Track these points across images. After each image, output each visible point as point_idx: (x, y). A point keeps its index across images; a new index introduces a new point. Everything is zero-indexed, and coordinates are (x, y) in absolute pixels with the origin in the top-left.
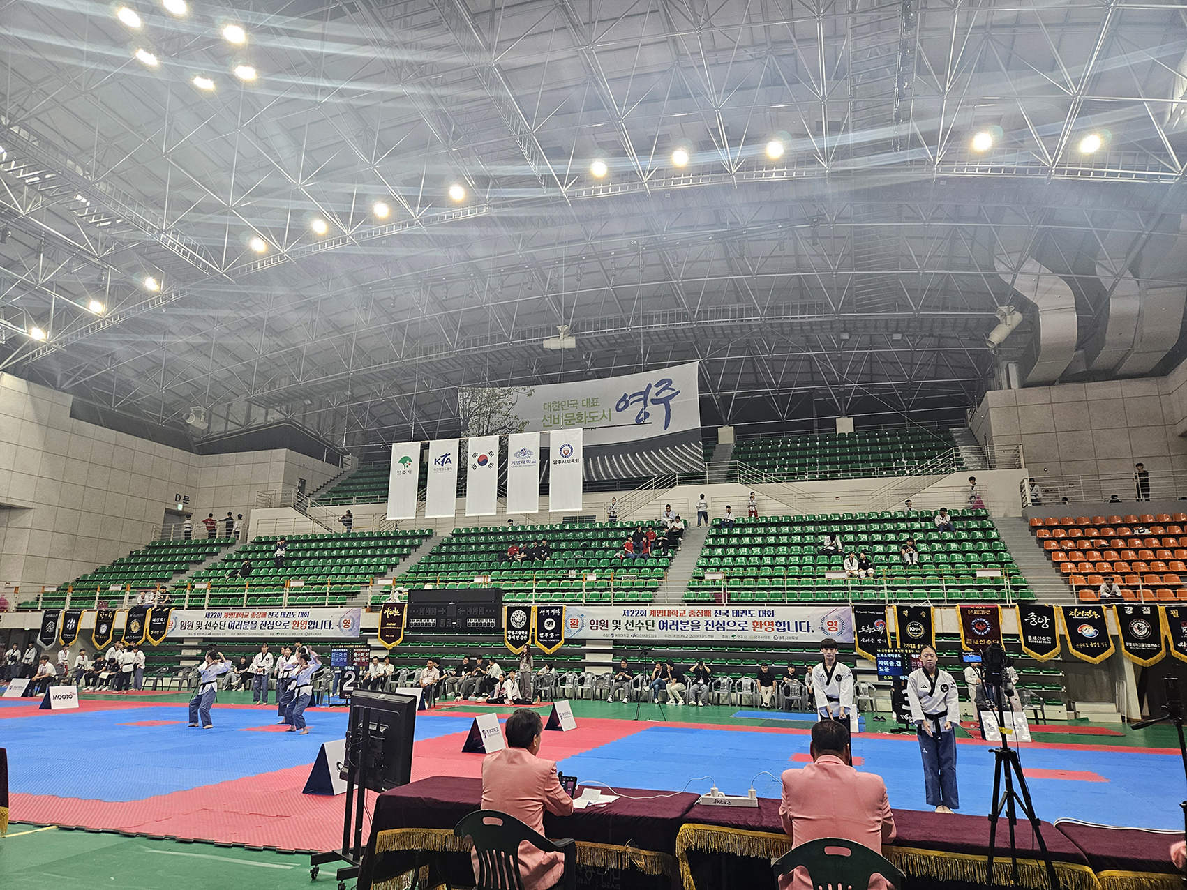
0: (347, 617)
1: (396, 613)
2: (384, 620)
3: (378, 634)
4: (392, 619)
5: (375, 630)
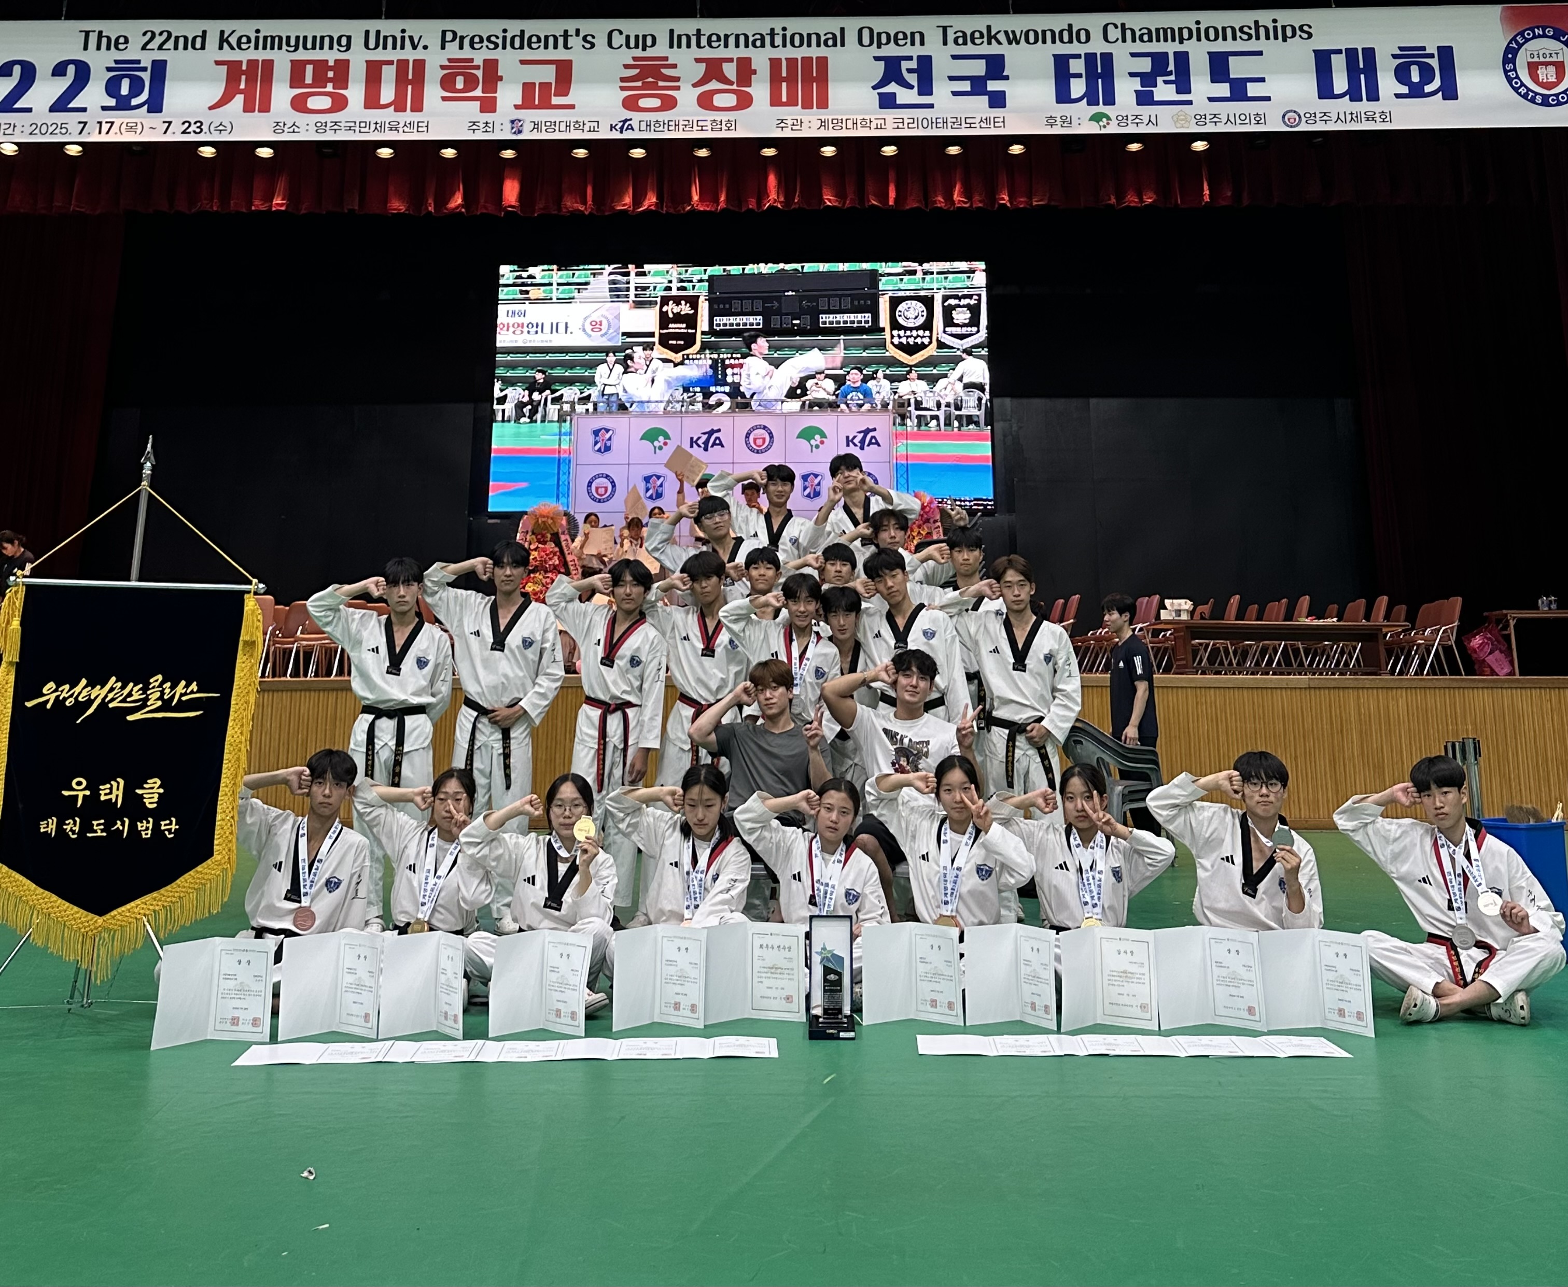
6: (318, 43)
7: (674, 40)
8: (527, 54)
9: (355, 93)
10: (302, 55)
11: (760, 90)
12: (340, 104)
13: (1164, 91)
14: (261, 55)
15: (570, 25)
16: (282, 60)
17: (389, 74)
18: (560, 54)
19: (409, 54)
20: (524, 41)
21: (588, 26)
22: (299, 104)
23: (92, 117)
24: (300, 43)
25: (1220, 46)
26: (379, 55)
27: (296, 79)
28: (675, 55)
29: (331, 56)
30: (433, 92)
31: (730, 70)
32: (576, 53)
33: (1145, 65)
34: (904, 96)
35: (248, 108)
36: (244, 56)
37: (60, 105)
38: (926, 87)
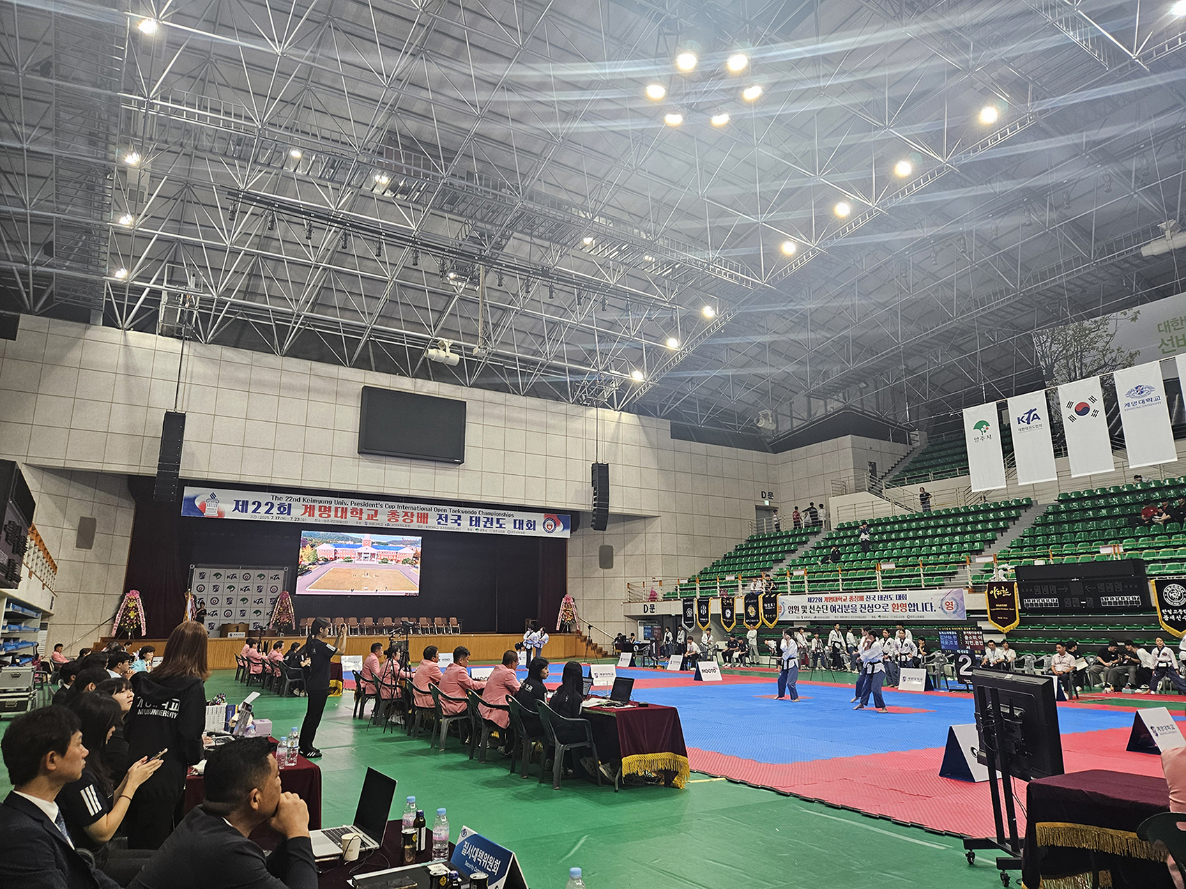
0: (948, 599)
1: (1006, 593)
2: (992, 601)
3: (988, 616)
4: (1001, 599)
5: (984, 612)
6: (325, 502)
7: (399, 507)
8: (368, 508)
9: (333, 514)
10: (321, 504)
11: (415, 519)
12: (329, 516)
13: (488, 525)
14: (312, 504)
15: (378, 502)
16: (317, 505)
17: (340, 510)
18: (376, 508)
19: (344, 506)
20: (368, 505)
21: (381, 503)
22: (320, 515)
23: (275, 515)
24: (321, 502)
25: (499, 517)
26: (337, 506)
27: (320, 510)
28: (398, 510)
29: (328, 505)
30: (349, 514)
31: (409, 514)
32: (379, 508)
33: (486, 520)
34: (442, 522)
35: (309, 516)
36: (308, 504)
37: (267, 512)
38: (446, 521)
